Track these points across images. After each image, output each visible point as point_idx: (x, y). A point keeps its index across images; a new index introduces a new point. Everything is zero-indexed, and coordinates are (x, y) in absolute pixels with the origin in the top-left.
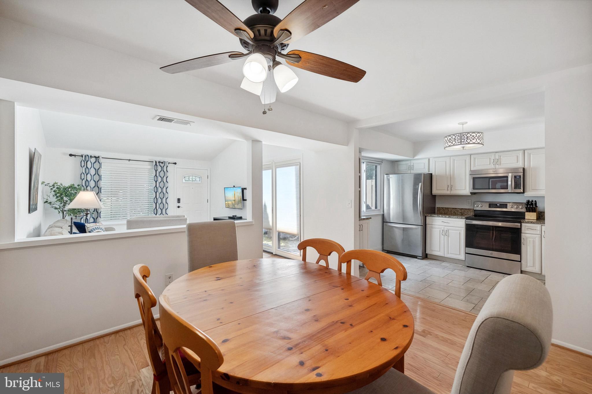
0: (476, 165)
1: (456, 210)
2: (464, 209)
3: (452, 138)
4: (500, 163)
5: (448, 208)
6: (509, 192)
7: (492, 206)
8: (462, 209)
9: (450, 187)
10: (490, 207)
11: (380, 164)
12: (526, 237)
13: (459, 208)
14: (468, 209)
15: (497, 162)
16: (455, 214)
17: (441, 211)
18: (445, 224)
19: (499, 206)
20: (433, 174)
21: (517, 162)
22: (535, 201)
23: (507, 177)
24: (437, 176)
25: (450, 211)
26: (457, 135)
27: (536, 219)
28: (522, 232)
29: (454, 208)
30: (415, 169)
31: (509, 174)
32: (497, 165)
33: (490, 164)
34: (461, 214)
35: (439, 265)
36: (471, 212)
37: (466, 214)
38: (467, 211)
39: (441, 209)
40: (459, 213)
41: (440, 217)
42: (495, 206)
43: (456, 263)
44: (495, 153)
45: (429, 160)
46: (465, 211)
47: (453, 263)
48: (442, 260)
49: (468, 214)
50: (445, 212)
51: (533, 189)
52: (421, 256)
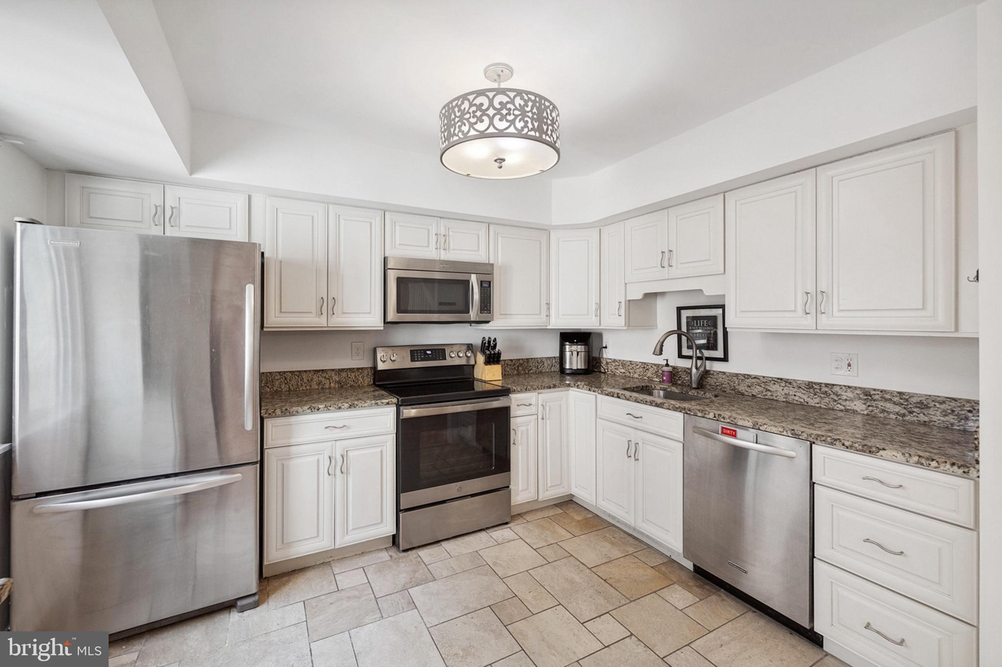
0: (398, 243)
1: (325, 375)
2: (348, 369)
3: (512, 102)
4: (449, 247)
6: (472, 319)
7: (417, 356)
8: (342, 370)
9: (328, 304)
10: (413, 360)
12: (516, 424)
13: (333, 370)
14: (358, 369)
15: (443, 241)
16: (322, 389)
17: (277, 383)
18: (338, 434)
19: (430, 356)
20: (266, 256)
22: (495, 340)
23: (465, 283)
24: (281, 262)
25: (305, 380)
26: (530, 99)
27: (501, 379)
28: (511, 416)
29: (320, 370)
31: (472, 275)
32: (442, 251)
33: (428, 246)
34: (338, 388)
35: (335, 595)
36: (365, 378)
37: (352, 383)
38: (356, 377)
39: (277, 378)
40: (332, 384)
41: (321, 411)
42: (423, 356)
43: (363, 553)
44: (439, 219)
45: (250, 197)
46: (349, 376)
47: (356, 555)
48: (318, 563)
49: (358, 384)
50: (290, 388)
51: (502, 313)
52: (255, 591)
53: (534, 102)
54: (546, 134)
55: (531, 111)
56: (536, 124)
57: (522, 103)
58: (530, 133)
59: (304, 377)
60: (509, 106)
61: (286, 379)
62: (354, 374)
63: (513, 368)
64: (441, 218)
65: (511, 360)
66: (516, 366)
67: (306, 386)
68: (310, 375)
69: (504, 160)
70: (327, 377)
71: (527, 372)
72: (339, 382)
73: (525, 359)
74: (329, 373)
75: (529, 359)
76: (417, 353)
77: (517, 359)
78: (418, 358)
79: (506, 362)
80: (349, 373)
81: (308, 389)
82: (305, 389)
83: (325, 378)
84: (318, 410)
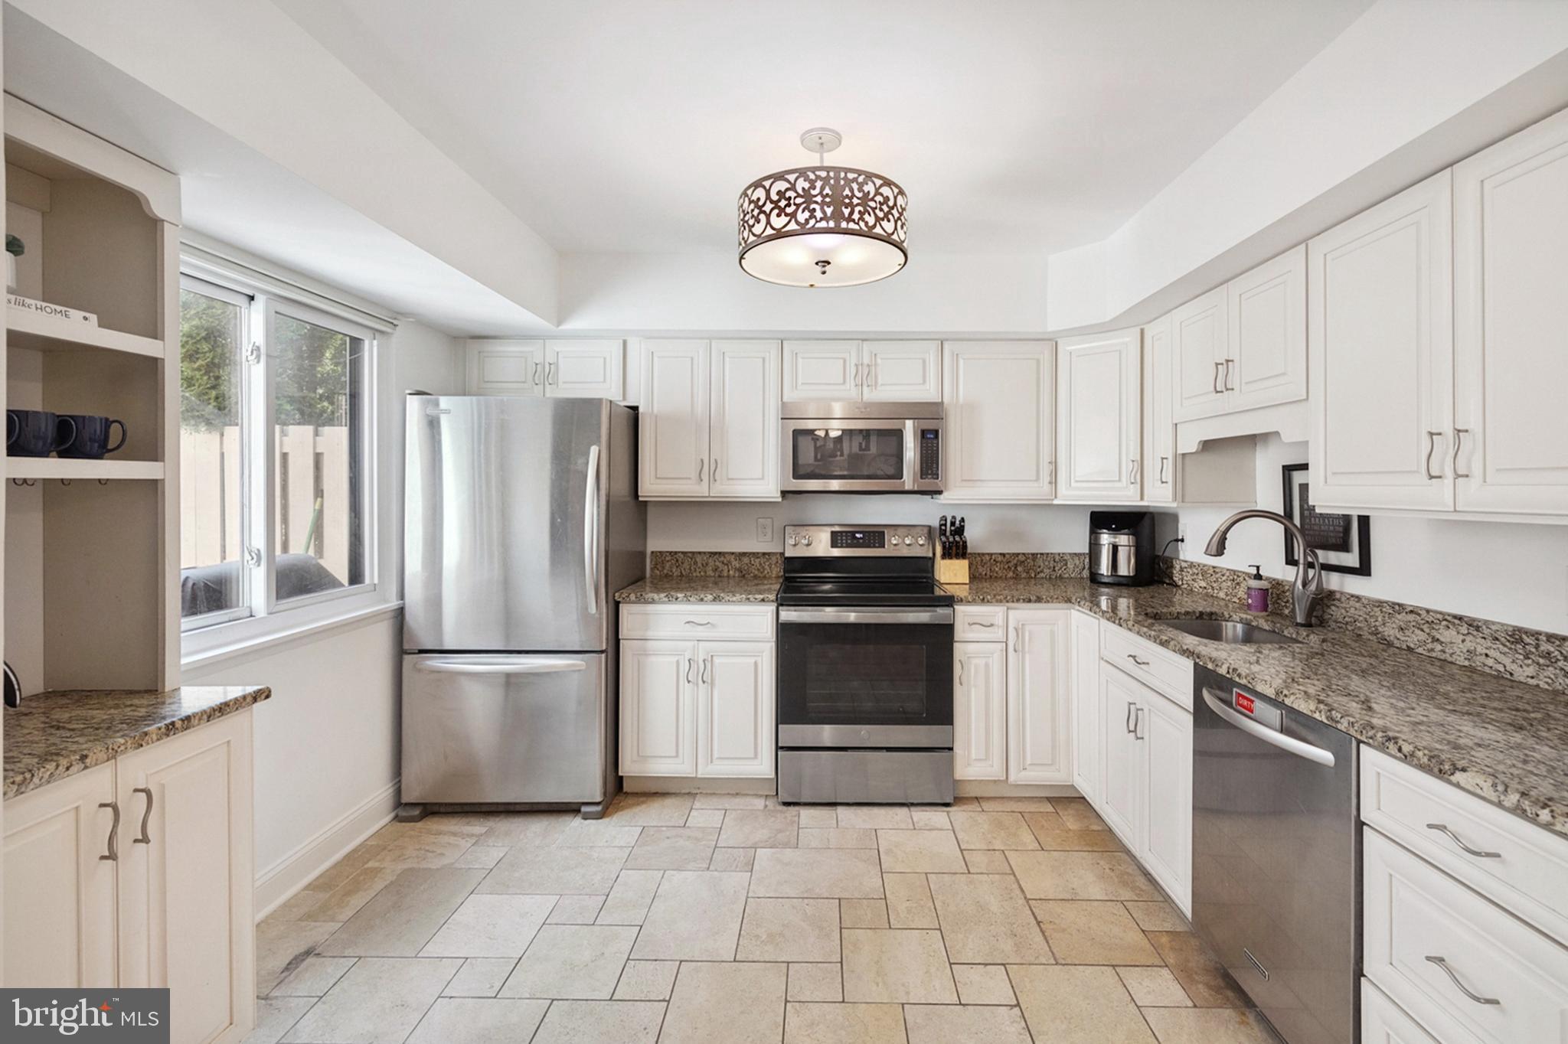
0: (800, 382)
1: (722, 559)
2: (750, 553)
3: (793, 188)
4: (876, 382)
5: (693, 553)
6: (907, 488)
7: (842, 540)
8: (744, 554)
9: (709, 468)
10: (834, 545)
11: (382, 332)
12: (965, 653)
13: (733, 553)
14: (764, 554)
15: (866, 374)
16: (719, 576)
17: (667, 565)
18: (701, 632)
19: (861, 541)
20: (641, 410)
21: (924, 382)
22: (963, 520)
23: (899, 434)
24: (656, 417)
25: (700, 565)
26: (818, 177)
27: (968, 582)
28: (956, 639)
29: (716, 553)
30: (564, 383)
31: (907, 422)
32: (865, 388)
33: (844, 382)
34: (739, 577)
35: (681, 831)
36: (773, 566)
37: (756, 572)
38: (761, 564)
39: (667, 559)
40: (731, 572)
41: (680, 601)
42: (849, 541)
43: (737, 794)
44: (860, 342)
45: (625, 343)
46: (753, 562)
47: (729, 794)
48: (683, 791)
49: (764, 574)
50: (681, 572)
51: (964, 479)
52: (599, 799)
53: (826, 180)
54: (850, 219)
55: (821, 193)
56: (829, 211)
57: (807, 185)
58: (818, 225)
59: (698, 560)
60: (788, 194)
61: (677, 561)
62: (759, 560)
63: (1006, 567)
64: (863, 340)
65: (1003, 555)
66: (1012, 564)
67: (700, 572)
68: (705, 558)
69: (829, 263)
70: (725, 562)
71: (1033, 575)
72: (740, 570)
73: (1028, 554)
74: (728, 557)
75: (1037, 554)
76: (842, 536)
77: (1013, 554)
78: (842, 543)
79: (993, 557)
80: (752, 559)
81: (702, 576)
82: (698, 575)
83: (723, 563)
84: (677, 599)
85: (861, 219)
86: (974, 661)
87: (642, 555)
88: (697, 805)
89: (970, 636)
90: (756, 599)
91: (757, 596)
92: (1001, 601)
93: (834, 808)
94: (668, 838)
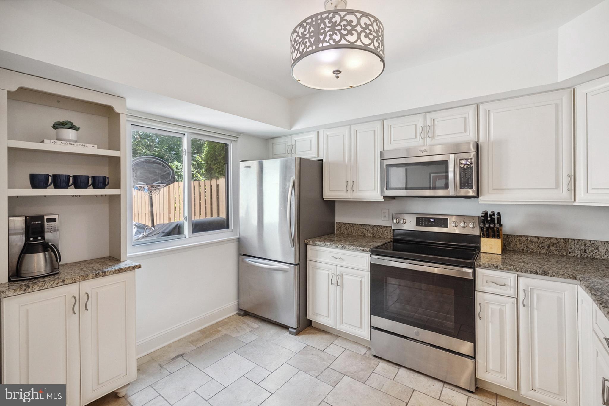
0: (392, 140)
2: (378, 226)
3: (298, 34)
4: (434, 135)
5: (353, 224)
6: (451, 194)
7: (422, 222)
8: (375, 226)
9: (351, 185)
10: (418, 224)
11: (234, 141)
12: (484, 300)
13: (369, 225)
14: (384, 227)
16: (364, 236)
17: (342, 229)
18: (338, 262)
19: (433, 223)
20: (324, 161)
21: (465, 131)
22: (499, 214)
23: (445, 163)
24: (330, 163)
25: (355, 230)
27: (501, 253)
28: (477, 290)
29: (362, 225)
30: (298, 152)
31: (451, 155)
32: (428, 139)
33: (416, 137)
34: (372, 237)
35: (320, 352)
36: (388, 233)
37: (381, 235)
38: (383, 232)
39: (342, 226)
40: (369, 234)
42: (426, 223)
43: (356, 342)
45: (318, 133)
46: (379, 230)
47: (353, 341)
48: (334, 333)
49: (384, 236)
50: (348, 233)
51: (494, 188)
52: (295, 327)
53: (311, 23)
54: (324, 41)
55: (309, 32)
57: (303, 30)
58: (308, 50)
59: (355, 227)
60: (297, 39)
61: (346, 227)
62: (381, 229)
63: (541, 246)
64: (426, 113)
65: (538, 238)
66: (546, 244)
67: (356, 233)
68: (358, 227)
69: (340, 72)
70: (366, 229)
71: (565, 254)
72: (373, 233)
73: (560, 239)
74: (368, 227)
75: (568, 239)
76: (422, 220)
77: (546, 238)
78: (422, 224)
79: (529, 238)
80: (378, 229)
81: (356, 235)
82: (355, 234)
83: (365, 230)
84: (327, 245)
85: (331, 38)
86: (491, 306)
87: (333, 223)
88: (335, 342)
89: (487, 289)
90: (360, 250)
91: (361, 248)
92: (511, 270)
93: (399, 367)
94: (313, 354)
